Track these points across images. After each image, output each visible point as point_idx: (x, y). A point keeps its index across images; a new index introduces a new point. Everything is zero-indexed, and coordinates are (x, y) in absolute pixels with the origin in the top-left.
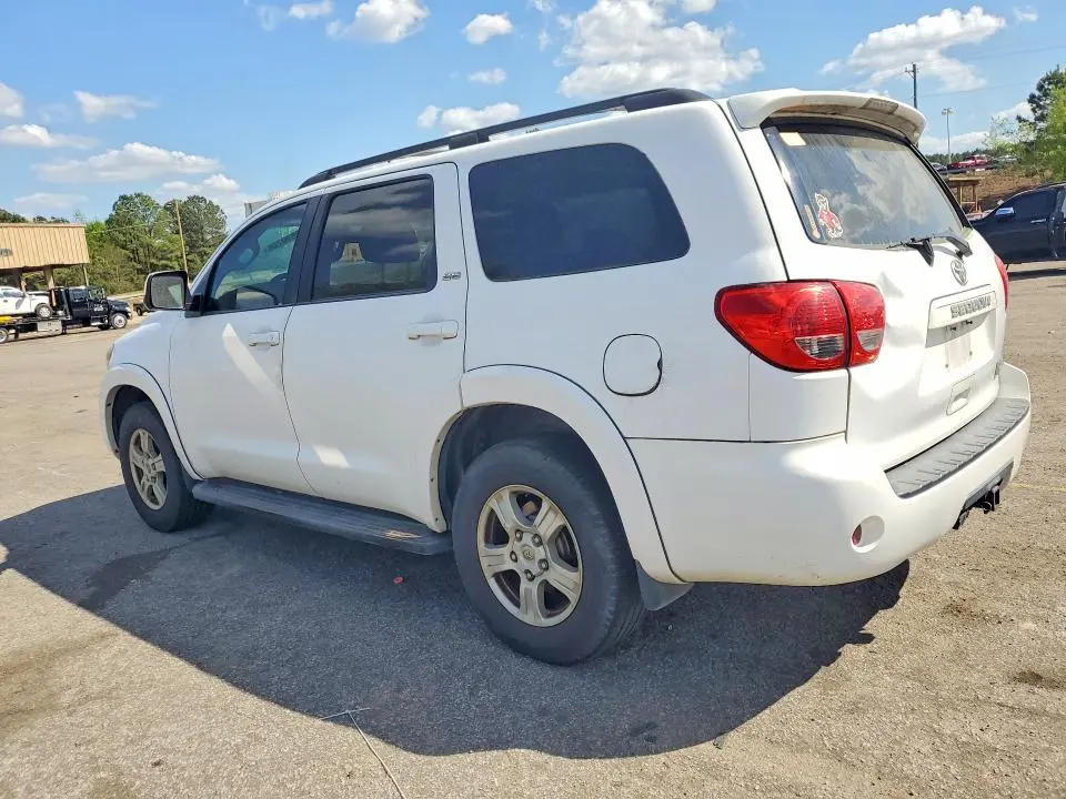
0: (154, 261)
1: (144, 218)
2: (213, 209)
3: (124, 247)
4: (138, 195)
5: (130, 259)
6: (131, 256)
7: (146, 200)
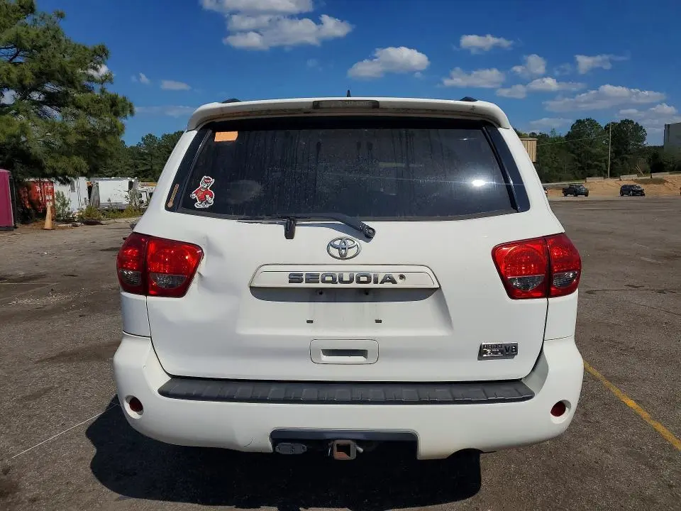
0: (589, 162)
1: (588, 135)
2: (638, 128)
3: (573, 152)
4: (588, 120)
5: (575, 160)
6: (576, 158)
7: (592, 123)
